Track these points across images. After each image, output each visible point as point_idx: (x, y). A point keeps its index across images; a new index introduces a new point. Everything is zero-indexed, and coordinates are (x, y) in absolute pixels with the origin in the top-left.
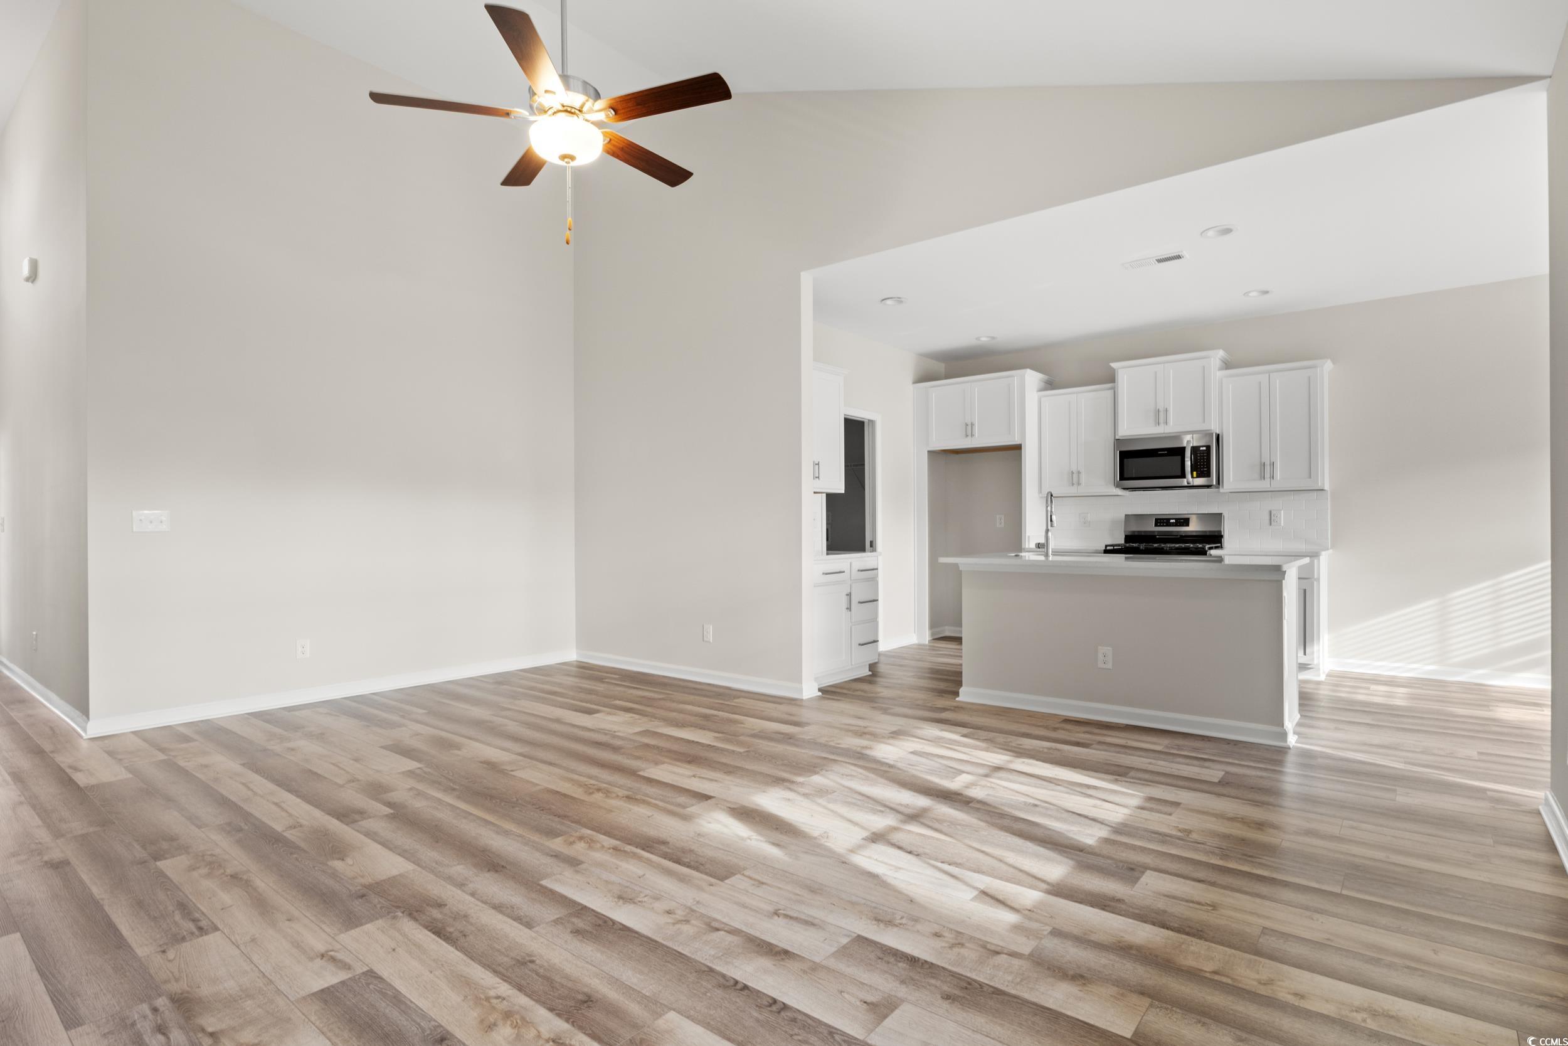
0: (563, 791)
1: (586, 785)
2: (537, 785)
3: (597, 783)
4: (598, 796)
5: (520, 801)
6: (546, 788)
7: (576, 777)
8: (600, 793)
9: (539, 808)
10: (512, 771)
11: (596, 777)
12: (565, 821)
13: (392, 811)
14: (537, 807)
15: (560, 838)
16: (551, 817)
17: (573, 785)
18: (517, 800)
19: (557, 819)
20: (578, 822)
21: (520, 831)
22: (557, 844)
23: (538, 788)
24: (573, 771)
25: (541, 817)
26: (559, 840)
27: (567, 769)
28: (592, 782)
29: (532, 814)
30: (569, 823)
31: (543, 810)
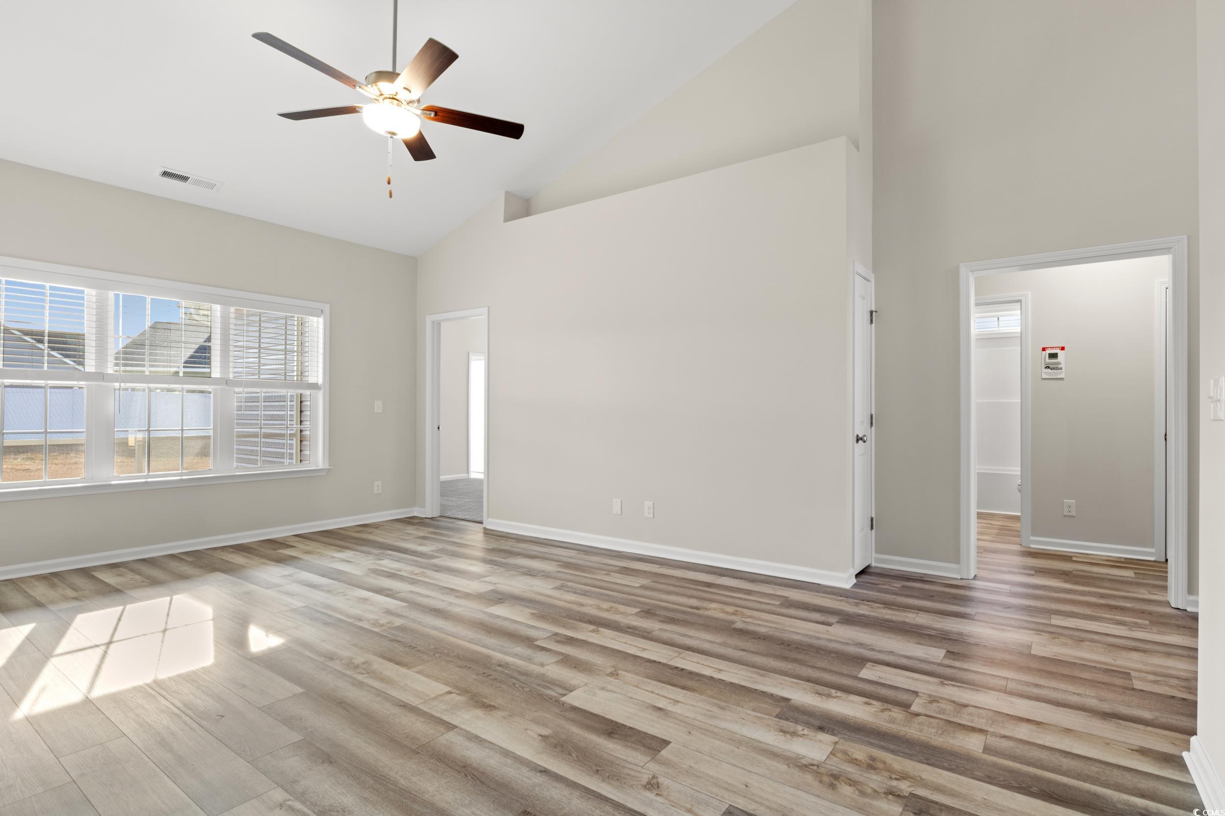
0: (391, 665)
1: (368, 673)
2: (418, 672)
3: (355, 676)
4: (359, 660)
5: (431, 653)
6: (409, 668)
7: (376, 684)
8: (356, 664)
9: (413, 648)
10: (450, 693)
11: (353, 685)
12: (393, 637)
13: (535, 643)
14: (415, 649)
15: (396, 625)
16: (402, 640)
17: (381, 673)
18: (434, 655)
19: (399, 639)
20: (382, 636)
21: (427, 630)
22: (398, 622)
23: (416, 669)
24: (379, 693)
25: (411, 640)
26: (397, 624)
27: (387, 697)
28: (360, 677)
29: (419, 643)
30: (389, 636)
31: (410, 646)
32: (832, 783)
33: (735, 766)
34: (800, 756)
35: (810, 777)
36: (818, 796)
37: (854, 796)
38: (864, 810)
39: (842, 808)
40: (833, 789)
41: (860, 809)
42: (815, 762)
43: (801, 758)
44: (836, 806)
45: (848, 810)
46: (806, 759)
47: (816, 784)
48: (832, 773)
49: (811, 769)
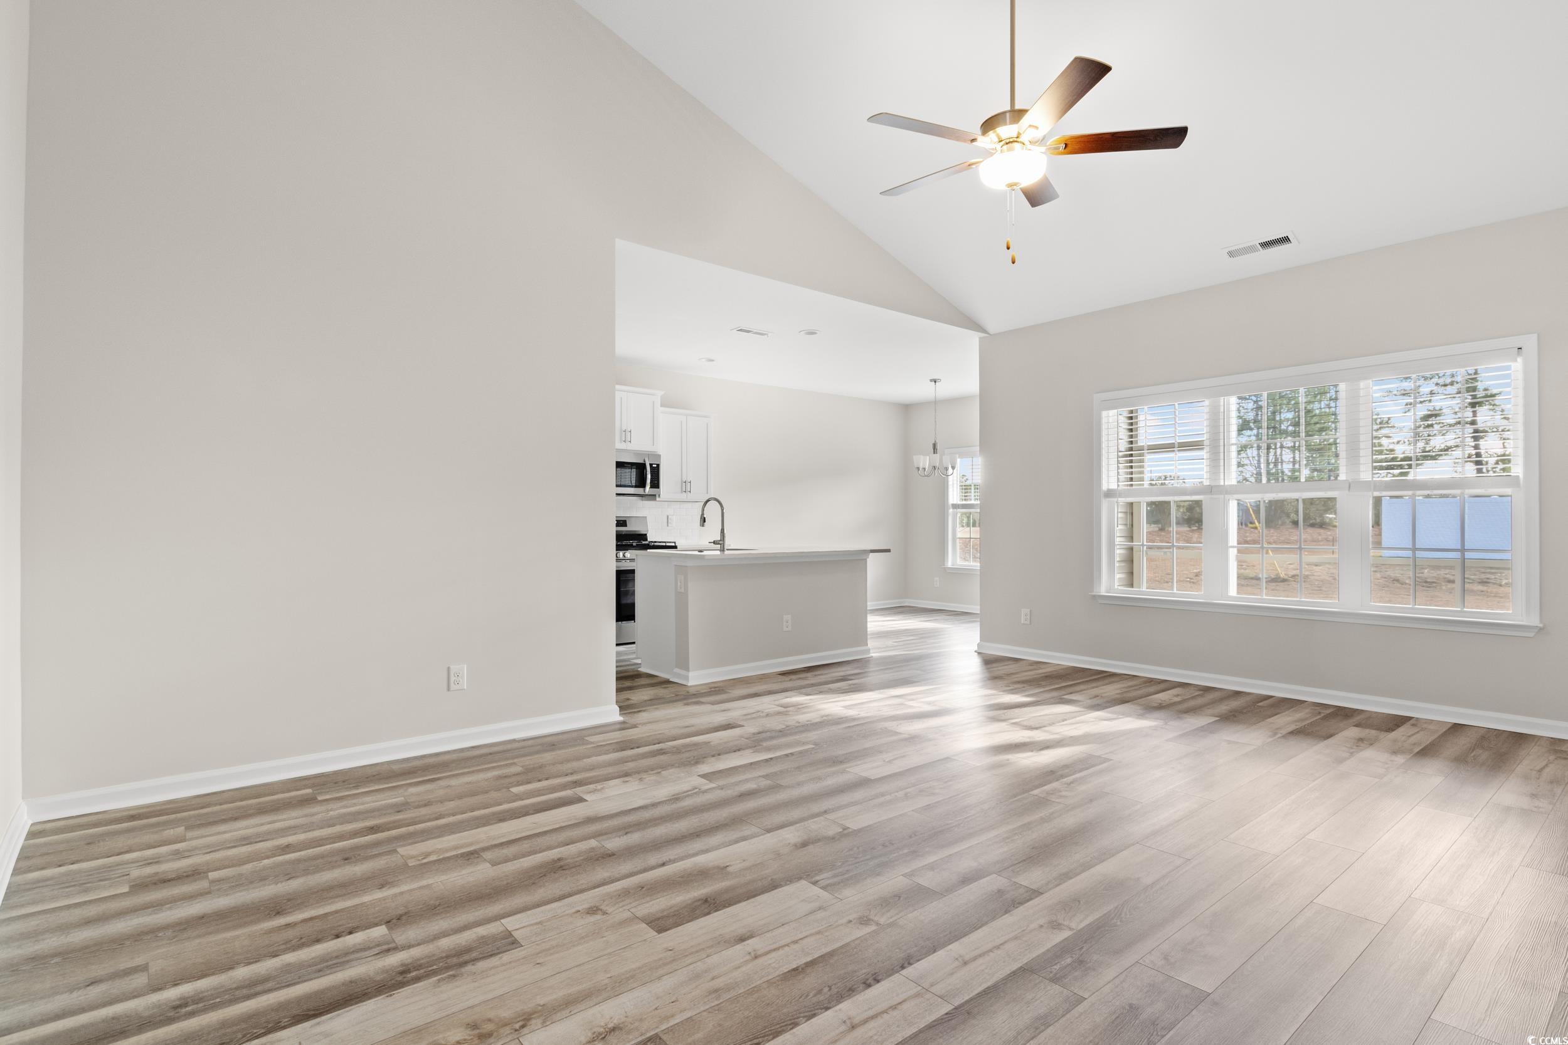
32: (478, 1029)
33: (580, 965)
34: (548, 1023)
35: (504, 1015)
36: (472, 1007)
37: (441, 1036)
38: (415, 1032)
39: (437, 1017)
40: (468, 1024)
41: (421, 1030)
42: (525, 1030)
43: (544, 1022)
44: (444, 1014)
45: (429, 1021)
46: (540, 1026)
47: (491, 1014)
48: (493, 1037)
49: (519, 1022)
